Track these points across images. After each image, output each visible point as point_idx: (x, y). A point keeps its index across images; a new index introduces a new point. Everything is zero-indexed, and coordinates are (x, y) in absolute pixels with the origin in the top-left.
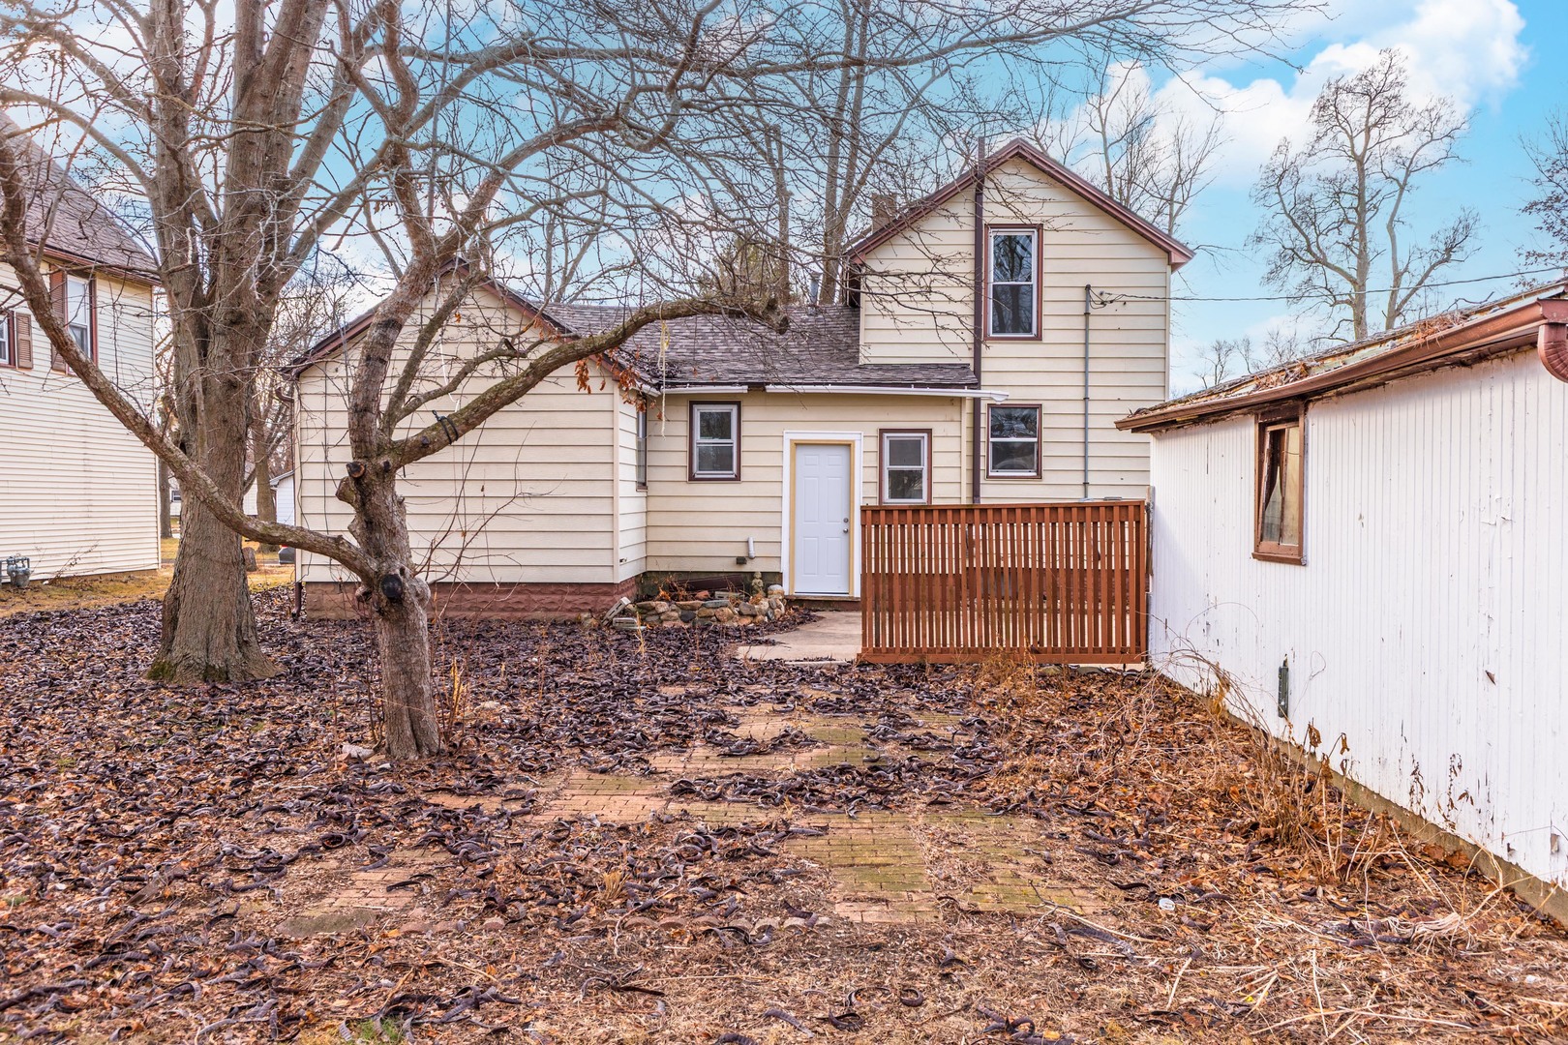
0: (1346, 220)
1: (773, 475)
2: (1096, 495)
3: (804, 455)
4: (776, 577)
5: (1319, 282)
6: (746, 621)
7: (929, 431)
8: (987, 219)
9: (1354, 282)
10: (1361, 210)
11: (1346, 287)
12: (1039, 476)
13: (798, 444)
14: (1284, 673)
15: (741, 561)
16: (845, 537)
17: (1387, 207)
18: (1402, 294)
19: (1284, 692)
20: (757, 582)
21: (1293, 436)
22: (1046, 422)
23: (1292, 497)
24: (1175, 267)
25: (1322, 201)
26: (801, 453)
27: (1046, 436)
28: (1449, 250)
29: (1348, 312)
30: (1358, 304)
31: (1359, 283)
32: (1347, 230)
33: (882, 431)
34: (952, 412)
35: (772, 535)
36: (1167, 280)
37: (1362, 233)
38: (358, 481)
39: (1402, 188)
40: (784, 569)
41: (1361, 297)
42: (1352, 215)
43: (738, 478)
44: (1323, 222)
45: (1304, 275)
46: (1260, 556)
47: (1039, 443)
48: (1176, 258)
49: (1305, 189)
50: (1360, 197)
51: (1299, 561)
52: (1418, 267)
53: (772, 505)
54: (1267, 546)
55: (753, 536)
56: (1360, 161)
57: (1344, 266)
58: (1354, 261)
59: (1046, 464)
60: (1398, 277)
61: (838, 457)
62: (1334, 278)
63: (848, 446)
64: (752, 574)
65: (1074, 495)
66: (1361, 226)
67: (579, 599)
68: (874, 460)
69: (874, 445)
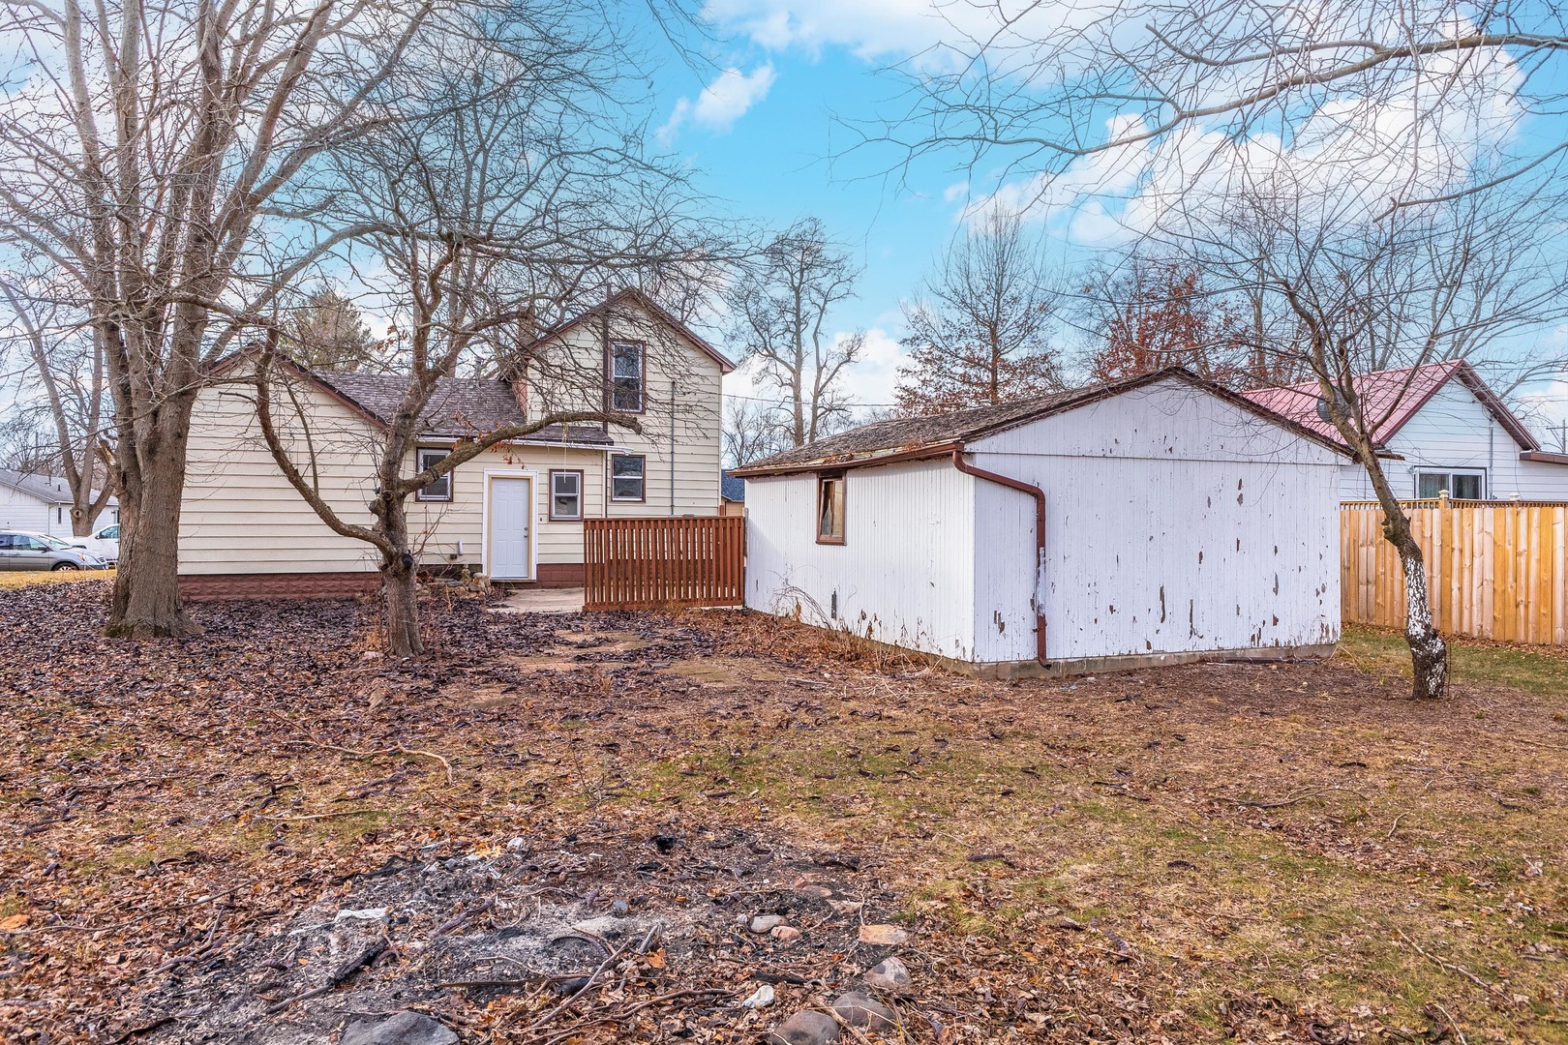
0: (788, 329)
1: (477, 498)
2: (678, 513)
3: (498, 485)
4: (479, 567)
5: (772, 370)
6: (473, 595)
7: (582, 471)
8: (612, 334)
9: (793, 371)
10: (798, 323)
11: (789, 374)
12: (644, 501)
13: (494, 478)
14: (834, 597)
15: (453, 557)
16: (525, 541)
17: (813, 323)
18: (823, 381)
19: (834, 606)
20: (466, 571)
21: (838, 485)
22: (648, 466)
23: (837, 514)
24: (724, 373)
25: (773, 314)
26: (496, 484)
27: (648, 475)
28: (849, 354)
29: (790, 392)
30: (796, 386)
31: (796, 372)
32: (789, 336)
33: (551, 471)
34: (597, 460)
35: (475, 539)
36: (720, 381)
37: (799, 339)
38: (388, 502)
39: (822, 310)
40: (484, 562)
41: (798, 381)
42: (793, 327)
43: (451, 500)
44: (774, 329)
45: (764, 365)
46: (819, 542)
47: (644, 479)
48: (725, 369)
49: (764, 305)
50: (797, 315)
51: (843, 543)
52: (832, 364)
53: (476, 519)
54: (823, 537)
55: (462, 540)
56: (797, 290)
57: (788, 361)
58: (793, 358)
59: (648, 493)
60: (820, 369)
61: (521, 487)
62: (782, 369)
63: (528, 480)
64: (462, 566)
65: (665, 513)
66: (798, 334)
67: (353, 583)
68: (545, 489)
69: (545, 479)
